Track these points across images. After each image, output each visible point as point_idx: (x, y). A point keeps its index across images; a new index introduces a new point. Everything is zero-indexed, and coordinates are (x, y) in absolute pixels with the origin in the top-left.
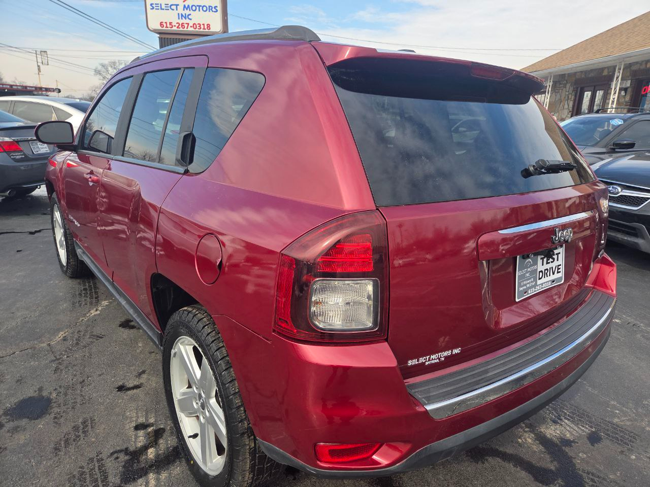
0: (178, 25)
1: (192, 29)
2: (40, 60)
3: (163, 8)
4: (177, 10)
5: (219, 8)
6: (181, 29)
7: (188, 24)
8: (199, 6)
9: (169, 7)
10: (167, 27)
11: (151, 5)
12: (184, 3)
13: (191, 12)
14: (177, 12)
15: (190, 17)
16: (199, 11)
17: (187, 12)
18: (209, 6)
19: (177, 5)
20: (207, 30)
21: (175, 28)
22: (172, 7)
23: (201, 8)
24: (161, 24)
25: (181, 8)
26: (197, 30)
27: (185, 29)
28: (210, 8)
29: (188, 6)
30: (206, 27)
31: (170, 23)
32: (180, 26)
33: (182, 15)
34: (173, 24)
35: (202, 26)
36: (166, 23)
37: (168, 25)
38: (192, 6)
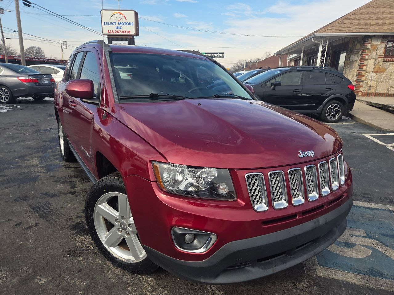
1: (122, 33)
2: (63, 46)
3: (109, 24)
5: (134, 24)
7: (120, 31)
8: (125, 23)
11: (104, 23)
12: (118, 22)
13: (122, 26)
14: (116, 26)
15: (121, 28)
16: (125, 25)
17: (120, 26)
19: (115, 23)
21: (114, 33)
22: (113, 24)
24: (108, 31)
25: (117, 24)
26: (124, 33)
27: (119, 33)
28: (130, 24)
29: (120, 23)
30: (128, 32)
32: (117, 32)
33: (118, 27)
34: (114, 31)
35: (126, 32)
36: (111, 31)
37: (112, 32)
38: (122, 23)
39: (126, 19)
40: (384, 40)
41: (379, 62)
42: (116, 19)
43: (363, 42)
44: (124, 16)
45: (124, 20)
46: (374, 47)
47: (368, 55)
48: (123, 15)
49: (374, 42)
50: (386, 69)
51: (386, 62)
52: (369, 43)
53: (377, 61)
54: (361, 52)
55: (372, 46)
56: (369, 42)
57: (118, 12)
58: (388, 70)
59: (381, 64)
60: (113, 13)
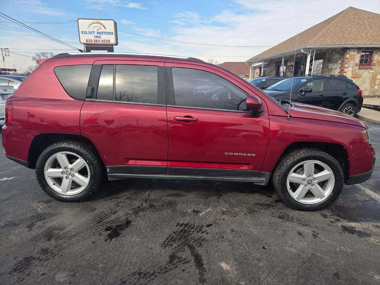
0: (94, 41)
1: (101, 42)
3: (87, 33)
4: (94, 34)
5: (114, 33)
6: (96, 42)
7: (99, 40)
8: (105, 32)
9: (90, 33)
10: (89, 42)
11: (82, 32)
12: (97, 31)
13: (101, 35)
14: (94, 35)
15: (100, 37)
16: (105, 34)
17: (99, 35)
18: (109, 32)
19: (94, 32)
20: (108, 43)
21: (93, 42)
22: (92, 33)
23: (105, 33)
24: (87, 40)
25: (96, 33)
26: (104, 43)
27: (98, 42)
28: (109, 33)
29: (99, 32)
30: (108, 41)
31: (91, 40)
33: (96, 36)
34: (92, 40)
35: (106, 41)
36: (89, 40)
37: (90, 41)
38: (101, 32)
39: (105, 29)
40: (359, 51)
41: (356, 70)
42: (95, 28)
43: (342, 53)
44: (103, 26)
45: (103, 30)
46: (352, 57)
47: (347, 63)
48: (102, 24)
49: (352, 53)
50: (361, 75)
51: (361, 69)
52: (348, 54)
53: (354, 68)
54: (340, 61)
55: (350, 56)
56: (348, 52)
57: (97, 22)
58: (362, 76)
59: (357, 71)
60: (92, 22)
